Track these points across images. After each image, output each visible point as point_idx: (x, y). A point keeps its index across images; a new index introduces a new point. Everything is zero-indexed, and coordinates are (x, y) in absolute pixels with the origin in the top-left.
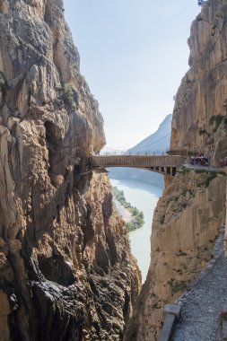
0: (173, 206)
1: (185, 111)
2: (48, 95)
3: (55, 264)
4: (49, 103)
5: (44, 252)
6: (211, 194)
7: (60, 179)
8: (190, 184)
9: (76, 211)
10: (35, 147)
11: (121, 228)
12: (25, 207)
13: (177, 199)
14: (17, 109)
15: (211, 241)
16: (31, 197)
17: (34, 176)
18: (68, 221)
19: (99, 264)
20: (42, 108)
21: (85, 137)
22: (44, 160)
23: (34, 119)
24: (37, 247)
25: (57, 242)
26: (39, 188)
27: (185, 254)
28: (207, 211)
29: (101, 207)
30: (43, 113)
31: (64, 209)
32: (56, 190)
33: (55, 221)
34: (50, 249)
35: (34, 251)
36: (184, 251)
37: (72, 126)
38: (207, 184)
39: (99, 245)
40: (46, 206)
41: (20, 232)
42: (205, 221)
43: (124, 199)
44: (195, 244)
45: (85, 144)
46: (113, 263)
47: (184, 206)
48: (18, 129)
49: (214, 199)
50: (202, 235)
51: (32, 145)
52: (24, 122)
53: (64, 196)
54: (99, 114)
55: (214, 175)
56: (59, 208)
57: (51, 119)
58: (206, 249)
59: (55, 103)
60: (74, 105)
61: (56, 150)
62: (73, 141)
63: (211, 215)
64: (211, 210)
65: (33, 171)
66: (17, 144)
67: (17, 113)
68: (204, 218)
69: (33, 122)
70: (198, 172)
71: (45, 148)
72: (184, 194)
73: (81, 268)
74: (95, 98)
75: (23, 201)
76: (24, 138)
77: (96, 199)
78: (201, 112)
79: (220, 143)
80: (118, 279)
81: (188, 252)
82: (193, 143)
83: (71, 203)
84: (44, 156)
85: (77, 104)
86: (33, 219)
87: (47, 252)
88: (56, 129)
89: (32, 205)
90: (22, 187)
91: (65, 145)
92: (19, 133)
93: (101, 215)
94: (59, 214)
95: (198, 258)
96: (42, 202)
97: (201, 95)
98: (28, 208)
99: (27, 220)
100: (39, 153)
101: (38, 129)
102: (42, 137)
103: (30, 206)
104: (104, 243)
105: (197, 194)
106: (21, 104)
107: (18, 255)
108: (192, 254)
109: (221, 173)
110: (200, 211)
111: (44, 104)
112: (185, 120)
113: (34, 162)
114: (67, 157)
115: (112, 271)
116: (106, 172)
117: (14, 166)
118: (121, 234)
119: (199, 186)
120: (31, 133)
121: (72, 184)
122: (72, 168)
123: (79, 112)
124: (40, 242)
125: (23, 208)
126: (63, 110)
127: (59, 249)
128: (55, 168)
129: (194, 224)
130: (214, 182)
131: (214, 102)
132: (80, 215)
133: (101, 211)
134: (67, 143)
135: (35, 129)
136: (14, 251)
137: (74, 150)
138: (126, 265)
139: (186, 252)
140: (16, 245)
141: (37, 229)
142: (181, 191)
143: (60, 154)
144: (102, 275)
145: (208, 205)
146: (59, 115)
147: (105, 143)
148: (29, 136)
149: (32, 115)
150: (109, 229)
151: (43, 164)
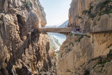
0: (65, 50)
1: (74, 9)
2: (18, 4)
3: (24, 71)
4: (19, 7)
5: (18, 66)
6: (81, 45)
7: (25, 38)
8: (72, 40)
9: (33, 49)
10: (12, 25)
11: (54, 54)
12: (9, 49)
13: (67, 47)
14: (4, 10)
15: (81, 66)
16: (12, 45)
17: (12, 37)
18: (29, 54)
19: (45, 68)
20: (15, 9)
21: (35, 21)
22: (17, 30)
23: (12, 14)
24: (15, 65)
25: (24, 62)
26: (15, 42)
27: (70, 71)
28: (79, 53)
29: (45, 47)
30: (15, 11)
31: (27, 49)
32: (23, 42)
33: (23, 54)
34: (21, 65)
35: (14, 66)
36: (69, 70)
37: (30, 17)
38: (79, 41)
39: (45, 61)
40: (19, 49)
41: (6, 60)
42: (79, 57)
43: (58, 42)
44: (74, 67)
45: (36, 24)
46: (50, 67)
47: (69, 50)
48: (4, 18)
49: (82, 47)
50: (77, 63)
51: (11, 24)
52: (7, 15)
53: (27, 44)
54: (44, 12)
55: (82, 36)
56: (25, 49)
57: (19, 14)
58: (79, 69)
59: (22, 7)
60: (31, 8)
61: (23, 26)
62: (30, 23)
63: (81, 54)
64: (81, 52)
65: (12, 35)
66: (3, 24)
67: (4, 11)
68: (78, 56)
69: (11, 15)
70: (76, 35)
71: (17, 25)
72: (70, 45)
73: (36, 70)
74: (42, 6)
75: (8, 47)
76: (7, 22)
77: (43, 44)
78: (80, 10)
79: (86, 22)
80: (52, 73)
81: (71, 70)
82: (77, 22)
83: (30, 47)
84: (17, 29)
85: (32, 8)
86: (13, 54)
87: (20, 66)
88: (22, 18)
89: (12, 48)
90: (7, 42)
91: (27, 24)
92: (4, 20)
93: (45, 50)
94: (25, 51)
95: (75, 73)
96: (17, 47)
97: (80, 3)
98: (10, 50)
99: (10, 55)
100: (14, 28)
101: (13, 18)
102: (16, 21)
103: (11, 49)
104: (46, 60)
105: (75, 45)
106: (5, 8)
107: (6, 69)
108: (73, 71)
109: (85, 36)
110: (76, 53)
111: (16, 7)
112: (73, 13)
113: (12, 31)
114: (28, 29)
115: (50, 70)
116: (47, 34)
117: (3, 33)
118: (54, 56)
119: (76, 41)
120: (10, 19)
121: (30, 39)
122: (30, 33)
123: (33, 11)
124: (16, 63)
125: (8, 50)
126: (26, 10)
127: (25, 65)
128: (23, 33)
129: (74, 58)
130: (82, 40)
131: (85, 5)
132: (35, 51)
133: (45, 48)
134: (28, 23)
135: (12, 18)
136: (4, 67)
137: (31, 26)
138: (56, 67)
139: (70, 70)
140: (4, 65)
141: (15, 58)
142: (69, 43)
143: (25, 28)
144: (46, 72)
145: (80, 50)
146: (23, 12)
147: (46, 23)
148: (9, 21)
149: (10, 12)
150: (49, 55)
151: (17, 32)
